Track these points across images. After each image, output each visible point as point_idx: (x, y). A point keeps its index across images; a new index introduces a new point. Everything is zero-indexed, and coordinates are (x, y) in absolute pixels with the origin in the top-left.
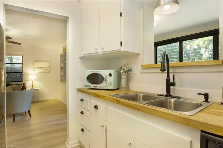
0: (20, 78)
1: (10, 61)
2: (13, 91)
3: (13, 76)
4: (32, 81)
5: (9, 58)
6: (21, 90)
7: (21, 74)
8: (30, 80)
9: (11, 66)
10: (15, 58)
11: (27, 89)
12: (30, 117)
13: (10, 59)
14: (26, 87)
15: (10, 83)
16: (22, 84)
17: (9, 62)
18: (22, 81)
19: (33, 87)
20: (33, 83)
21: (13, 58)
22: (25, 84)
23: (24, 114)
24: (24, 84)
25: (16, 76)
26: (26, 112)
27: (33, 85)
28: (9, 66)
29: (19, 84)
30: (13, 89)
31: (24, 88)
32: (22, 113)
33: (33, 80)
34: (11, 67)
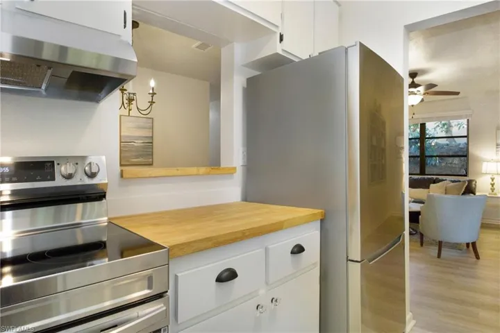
0: (461, 168)
1: (447, 132)
2: (446, 194)
3: (443, 164)
4: (491, 176)
5: (444, 125)
6: (463, 194)
7: (463, 158)
8: (486, 174)
9: (448, 142)
10: (457, 124)
11: (477, 194)
12: (475, 259)
13: (446, 127)
14: (475, 189)
15: (440, 177)
16: (464, 182)
17: (444, 134)
18: (466, 176)
19: (493, 190)
20: (493, 180)
21: (453, 124)
22: (474, 183)
23: (465, 247)
24: (470, 182)
25: (451, 163)
26: (468, 245)
27: (493, 185)
28: (444, 141)
29: (460, 181)
30: (446, 190)
31: (470, 190)
32: (460, 244)
33: (493, 174)
34: (447, 145)
